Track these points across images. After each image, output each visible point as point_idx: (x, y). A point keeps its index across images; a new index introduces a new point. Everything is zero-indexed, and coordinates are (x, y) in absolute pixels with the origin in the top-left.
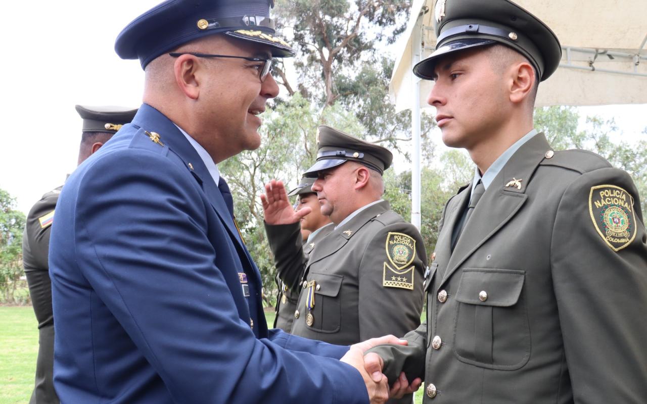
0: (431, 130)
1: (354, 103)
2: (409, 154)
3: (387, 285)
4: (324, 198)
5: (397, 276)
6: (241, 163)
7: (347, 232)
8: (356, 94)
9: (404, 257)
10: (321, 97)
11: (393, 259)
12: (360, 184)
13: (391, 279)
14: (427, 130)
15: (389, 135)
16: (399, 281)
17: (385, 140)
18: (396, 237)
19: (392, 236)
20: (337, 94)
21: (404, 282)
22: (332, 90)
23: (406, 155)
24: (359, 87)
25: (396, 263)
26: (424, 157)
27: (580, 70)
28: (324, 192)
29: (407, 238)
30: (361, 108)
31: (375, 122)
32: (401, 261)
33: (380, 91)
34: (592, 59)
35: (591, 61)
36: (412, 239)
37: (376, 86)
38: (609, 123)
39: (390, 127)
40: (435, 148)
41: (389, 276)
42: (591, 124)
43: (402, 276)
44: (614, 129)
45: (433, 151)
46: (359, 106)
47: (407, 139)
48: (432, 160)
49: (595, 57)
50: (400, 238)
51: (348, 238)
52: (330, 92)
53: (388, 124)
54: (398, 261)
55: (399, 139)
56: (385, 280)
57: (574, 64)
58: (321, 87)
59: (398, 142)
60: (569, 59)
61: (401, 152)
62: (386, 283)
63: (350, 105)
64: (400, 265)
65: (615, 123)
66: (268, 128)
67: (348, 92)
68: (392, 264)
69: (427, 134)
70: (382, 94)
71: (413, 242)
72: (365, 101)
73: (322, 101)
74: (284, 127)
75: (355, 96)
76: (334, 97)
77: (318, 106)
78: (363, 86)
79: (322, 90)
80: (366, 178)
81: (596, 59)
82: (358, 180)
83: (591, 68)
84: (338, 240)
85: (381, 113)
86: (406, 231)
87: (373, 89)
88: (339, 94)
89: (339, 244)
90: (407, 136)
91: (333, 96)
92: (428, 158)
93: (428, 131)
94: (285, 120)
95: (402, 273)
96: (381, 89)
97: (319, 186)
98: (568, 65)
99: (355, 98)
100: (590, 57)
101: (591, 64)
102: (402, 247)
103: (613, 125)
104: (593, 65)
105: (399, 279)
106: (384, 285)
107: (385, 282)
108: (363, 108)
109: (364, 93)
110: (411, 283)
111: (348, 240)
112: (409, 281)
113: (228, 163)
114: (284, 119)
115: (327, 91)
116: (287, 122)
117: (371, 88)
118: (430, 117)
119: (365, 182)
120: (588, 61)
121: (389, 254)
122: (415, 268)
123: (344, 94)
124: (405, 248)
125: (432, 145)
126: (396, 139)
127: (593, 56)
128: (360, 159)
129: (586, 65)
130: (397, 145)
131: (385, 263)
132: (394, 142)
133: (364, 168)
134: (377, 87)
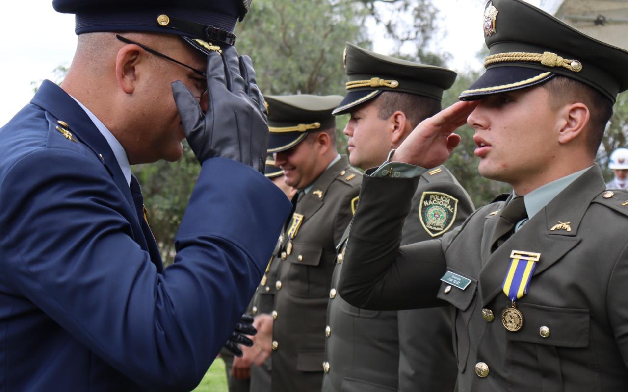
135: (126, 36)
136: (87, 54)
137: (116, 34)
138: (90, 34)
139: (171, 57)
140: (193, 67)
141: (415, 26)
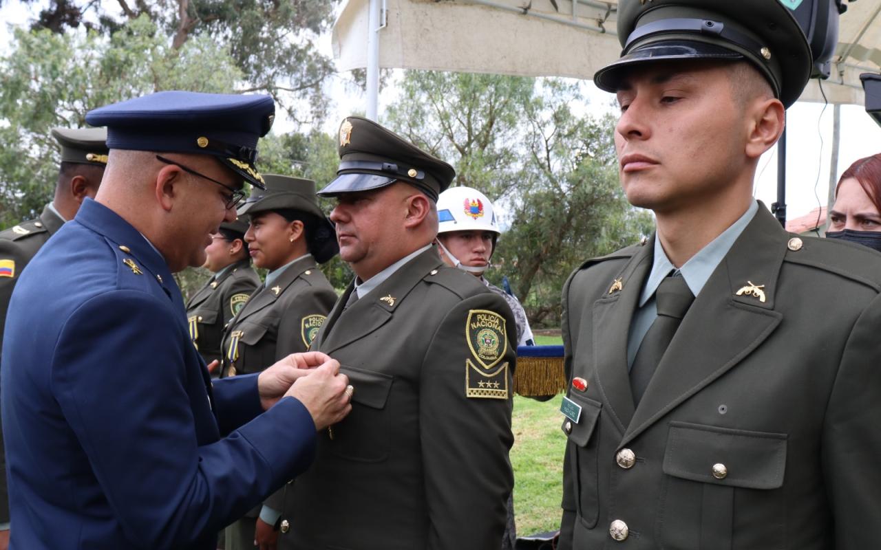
0: (326, 78)
1: (218, 32)
2: (293, 109)
3: (472, 395)
4: (353, 235)
5: (485, 380)
6: (55, 115)
7: (386, 299)
8: (222, 19)
9: (493, 349)
10: (169, 20)
11: (477, 353)
12: (413, 221)
13: (477, 386)
14: (320, 77)
15: (267, 82)
16: (489, 388)
17: (261, 88)
18: (479, 317)
19: (474, 315)
20: (196, 18)
21: (496, 388)
22: (188, 12)
23: (290, 112)
24: (227, 9)
25: (482, 360)
26: (313, 115)
27: (587, 30)
28: (355, 225)
29: (494, 316)
30: (228, 41)
31: (247, 62)
32: (490, 356)
33: (257, 18)
34: (603, 17)
35: (601, 20)
36: (501, 318)
37: (253, 9)
38: (572, 89)
39: (269, 71)
40: (329, 103)
41: (475, 380)
42: (549, 89)
43: (492, 380)
44: (577, 97)
45: (325, 107)
46: (226, 38)
47: (292, 88)
48: (323, 120)
49: (607, 15)
50: (485, 317)
51: (392, 309)
52: (185, 15)
53: (265, 66)
54: (486, 356)
55: (280, 88)
56: (470, 387)
57: (580, 21)
58: (169, 6)
59: (279, 91)
60: (574, 14)
61: (283, 106)
62: (471, 393)
63: (213, 35)
64: (488, 362)
65: (579, 91)
66: (101, 66)
67: (211, 16)
68: (477, 361)
69: (320, 83)
70: (260, 22)
71: (503, 322)
72: (234, 29)
73: (172, 27)
74: (126, 65)
75: (220, 22)
76: (191, 22)
77: (165, 32)
78: (233, 9)
79: (171, 11)
80: (424, 213)
81: (608, 19)
82: (410, 214)
83: (601, 29)
84: (374, 311)
85: (256, 50)
86: (493, 307)
87: (248, 14)
88: (199, 19)
89: (377, 319)
90: (291, 84)
91: (189, 20)
92: (318, 117)
93: (322, 79)
94: (128, 54)
95: (492, 375)
96: (259, 15)
97: (346, 214)
98: (573, 22)
99: (220, 26)
100: (599, 15)
101: (600, 23)
102: (489, 332)
103: (576, 92)
104: (604, 25)
105: (489, 384)
106: (468, 396)
107: (468, 390)
108: (231, 40)
109: (234, 19)
110: (504, 389)
111: (392, 312)
112: (502, 387)
113: (38, 115)
114: (127, 52)
115: (180, 11)
116: (130, 57)
117: (245, 13)
118: (325, 60)
119: (422, 218)
120: (597, 19)
121: (473, 344)
122: (509, 365)
123: (206, 18)
124: (493, 333)
125: (324, 99)
126: (277, 88)
127: (603, 13)
128: (418, 180)
129: (592, 24)
130: (277, 96)
131: (468, 361)
132: (273, 91)
133: (422, 195)
134: (254, 11)
135: (165, 156)
136: (125, 172)
137: (156, 154)
138: (127, 151)
139: (206, 175)
140: (223, 183)
141: (312, 112)
